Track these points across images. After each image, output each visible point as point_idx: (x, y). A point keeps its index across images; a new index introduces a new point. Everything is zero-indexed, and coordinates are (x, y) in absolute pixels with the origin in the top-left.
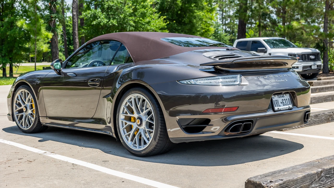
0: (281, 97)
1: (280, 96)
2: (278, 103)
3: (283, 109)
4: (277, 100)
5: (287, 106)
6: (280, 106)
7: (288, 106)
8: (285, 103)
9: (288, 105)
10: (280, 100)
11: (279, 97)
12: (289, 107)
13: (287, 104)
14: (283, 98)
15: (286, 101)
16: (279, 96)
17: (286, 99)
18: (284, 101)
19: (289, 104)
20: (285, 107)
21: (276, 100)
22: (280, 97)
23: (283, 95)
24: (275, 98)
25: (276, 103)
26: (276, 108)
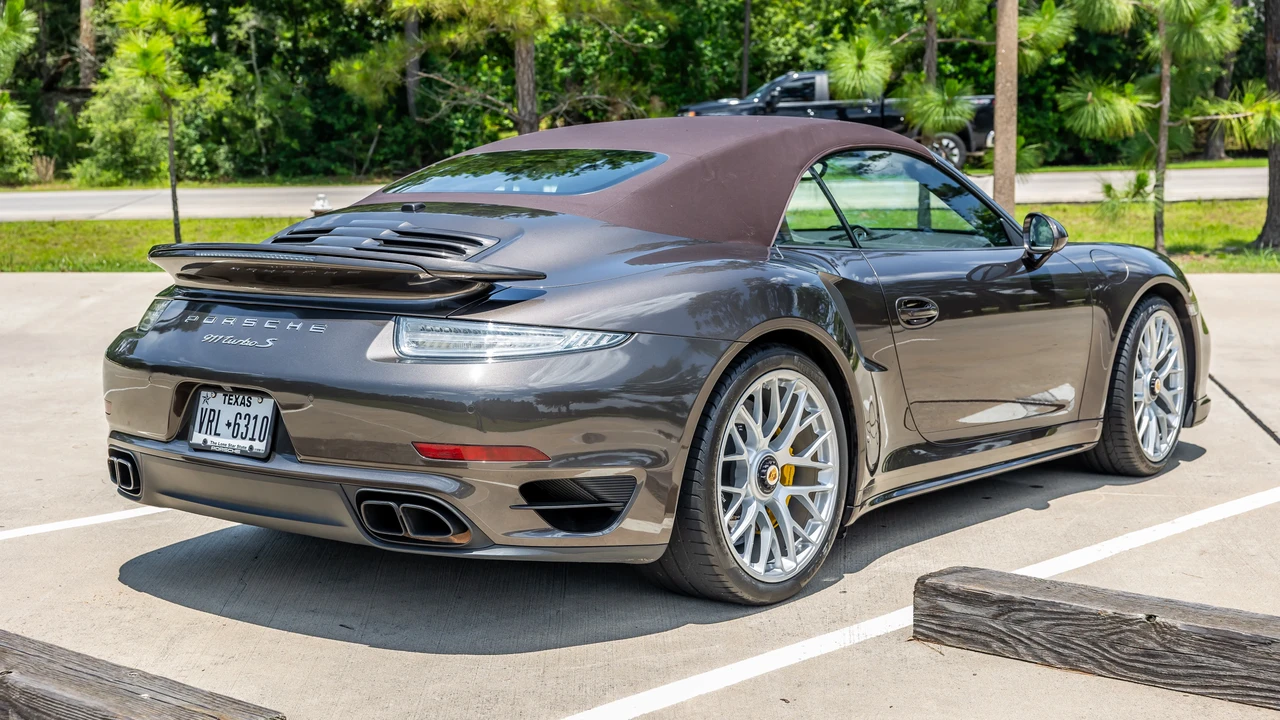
0: (236, 401)
1: (234, 398)
2: (214, 424)
3: (220, 449)
4: (214, 411)
5: (246, 444)
6: (219, 435)
7: (252, 443)
8: (243, 429)
9: (252, 439)
10: (228, 412)
11: (229, 403)
12: (251, 448)
13: (250, 435)
14: (244, 410)
15: (252, 422)
16: (230, 399)
17: (256, 417)
18: (243, 422)
19: (256, 436)
20: (238, 442)
21: (211, 410)
22: (233, 401)
23: (246, 398)
24: (211, 402)
25: (209, 421)
26: (197, 438)
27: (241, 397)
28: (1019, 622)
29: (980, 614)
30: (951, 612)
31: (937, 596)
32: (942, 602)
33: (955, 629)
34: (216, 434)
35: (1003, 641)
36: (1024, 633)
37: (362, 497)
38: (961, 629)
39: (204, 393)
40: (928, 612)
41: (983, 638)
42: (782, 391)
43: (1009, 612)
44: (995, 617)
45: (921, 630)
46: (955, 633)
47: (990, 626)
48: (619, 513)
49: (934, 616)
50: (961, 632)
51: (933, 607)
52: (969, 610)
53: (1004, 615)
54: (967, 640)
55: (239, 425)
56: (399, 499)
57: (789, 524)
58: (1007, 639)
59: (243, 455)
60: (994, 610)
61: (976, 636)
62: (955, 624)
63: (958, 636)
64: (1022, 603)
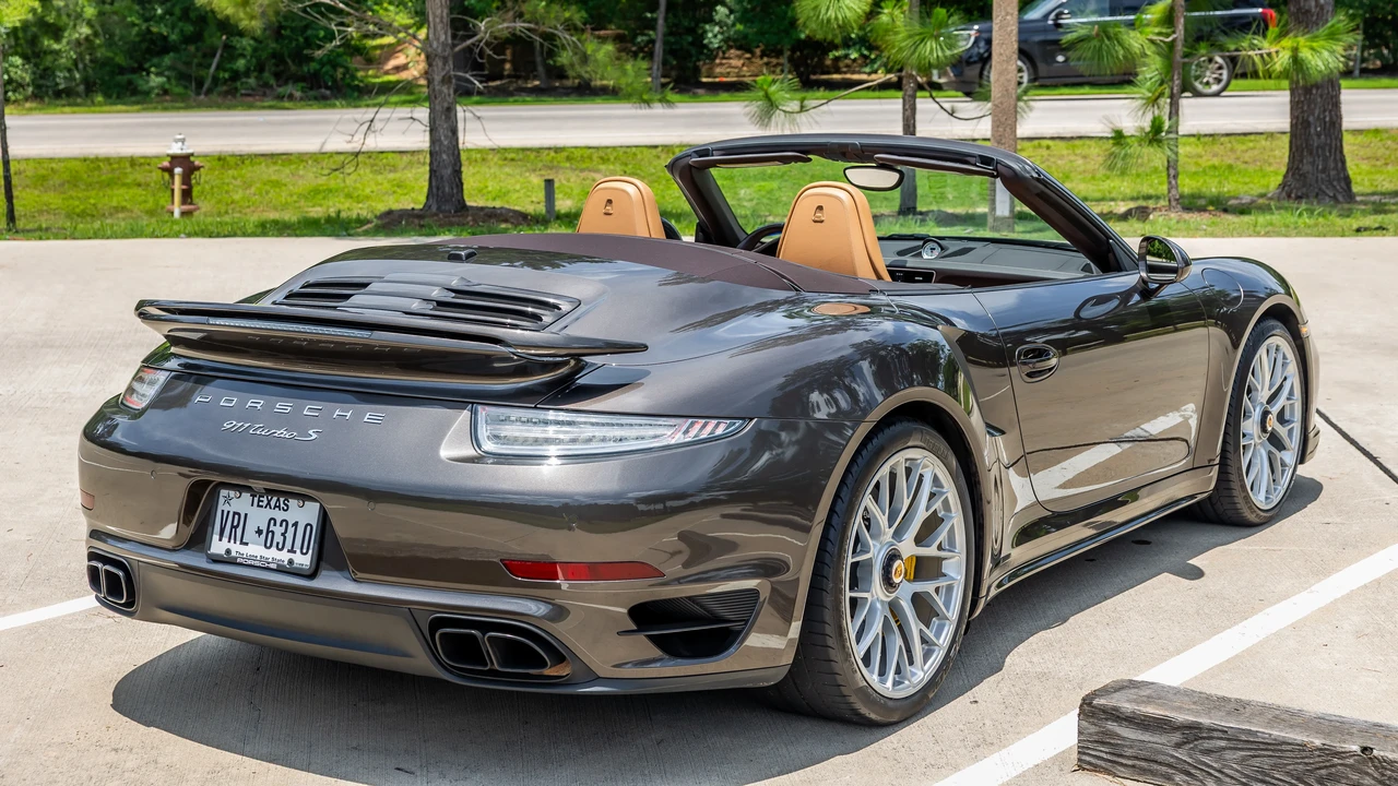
0: (269, 503)
1: (265, 499)
2: (239, 531)
3: (249, 562)
4: (239, 514)
5: (284, 556)
6: (247, 544)
7: (291, 556)
8: (278, 538)
9: (292, 551)
10: (258, 516)
11: (258, 506)
12: (291, 562)
13: (288, 546)
14: (279, 515)
15: (291, 530)
16: (259, 501)
17: (296, 525)
18: (278, 530)
19: (297, 548)
20: (273, 554)
21: (235, 513)
22: (264, 504)
23: (282, 500)
24: (233, 503)
25: (232, 527)
26: (218, 546)
27: (275, 499)
28: (1208, 752)
29: (1160, 741)
30: (1124, 739)
31: (1107, 719)
32: (1112, 726)
33: (1128, 758)
34: (242, 543)
35: (1188, 774)
36: (1215, 765)
37: (437, 624)
38: (1136, 758)
39: (224, 492)
40: (1096, 738)
41: (1164, 769)
42: (909, 471)
43: (1196, 740)
44: (1178, 746)
45: (1088, 758)
46: (1130, 762)
47: (1173, 756)
48: (740, 632)
49: (1103, 743)
50: (1137, 762)
51: (1102, 733)
52: (1146, 737)
53: (1189, 743)
54: (1143, 771)
55: (273, 532)
56: (485, 627)
57: (915, 627)
58: (1193, 771)
59: (281, 570)
60: (1177, 737)
61: (1155, 766)
62: (1129, 752)
63: (1133, 766)
64: (1211, 730)
